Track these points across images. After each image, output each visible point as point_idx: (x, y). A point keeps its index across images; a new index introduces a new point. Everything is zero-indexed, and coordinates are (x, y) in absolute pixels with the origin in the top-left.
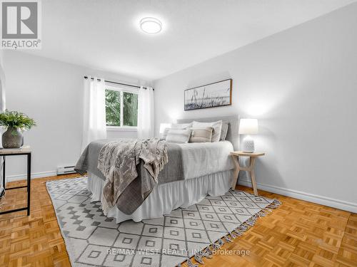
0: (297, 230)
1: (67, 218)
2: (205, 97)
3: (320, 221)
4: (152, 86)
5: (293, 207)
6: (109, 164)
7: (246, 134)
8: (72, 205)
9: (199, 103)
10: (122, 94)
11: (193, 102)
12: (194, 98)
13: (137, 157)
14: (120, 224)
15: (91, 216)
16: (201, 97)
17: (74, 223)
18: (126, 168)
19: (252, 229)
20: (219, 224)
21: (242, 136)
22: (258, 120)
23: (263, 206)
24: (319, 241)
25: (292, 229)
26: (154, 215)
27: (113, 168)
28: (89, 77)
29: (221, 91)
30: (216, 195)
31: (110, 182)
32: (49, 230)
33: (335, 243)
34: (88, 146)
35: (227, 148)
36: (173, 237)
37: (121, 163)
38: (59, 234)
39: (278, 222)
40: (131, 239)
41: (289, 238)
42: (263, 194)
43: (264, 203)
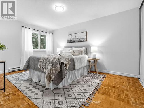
0: (115, 84)
1: (27, 91)
2: (76, 38)
3: (120, 80)
4: (52, 32)
5: (110, 77)
6: (45, 65)
7: (93, 52)
8: (26, 85)
9: (74, 40)
10: (39, 35)
11: (71, 40)
12: (71, 38)
13: (60, 62)
14: (53, 90)
15: (38, 88)
16: (75, 38)
17: (31, 93)
18: (56, 66)
19: (102, 85)
20: (91, 85)
21: (91, 53)
22: (98, 47)
23: (102, 77)
24: (123, 86)
25: (114, 84)
26: (66, 85)
27: (49, 67)
28: (25, 27)
29: (82, 36)
30: (84, 75)
31: (49, 73)
32: (20, 97)
33: (127, 87)
34: (29, 58)
35: (86, 57)
36: (76, 92)
37: (53, 64)
38: (27, 98)
39: (108, 82)
40: (61, 95)
41: (114, 87)
42: (100, 73)
43: (101, 76)
